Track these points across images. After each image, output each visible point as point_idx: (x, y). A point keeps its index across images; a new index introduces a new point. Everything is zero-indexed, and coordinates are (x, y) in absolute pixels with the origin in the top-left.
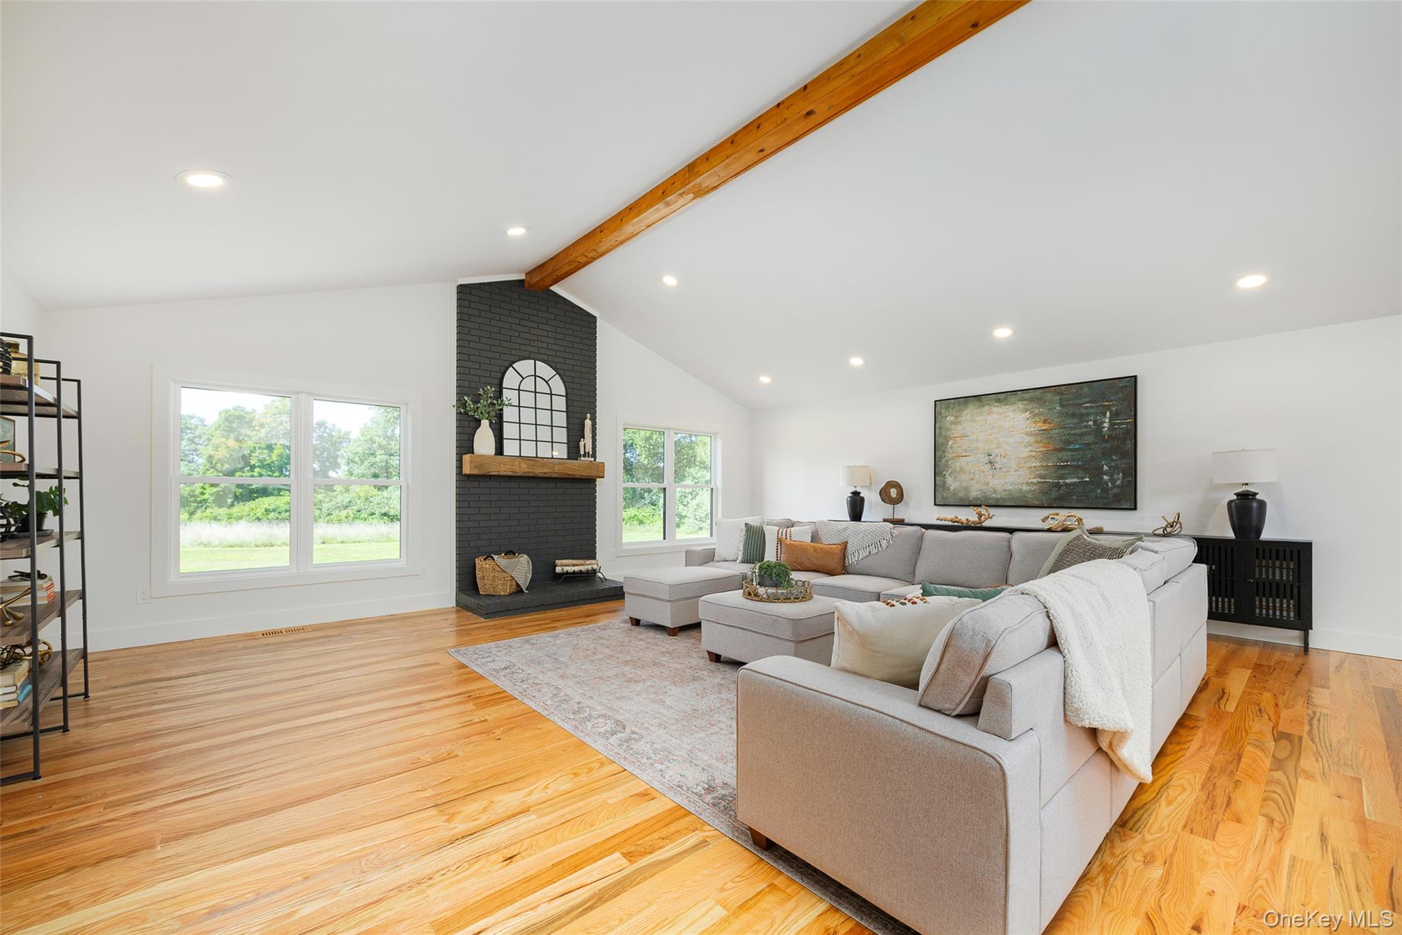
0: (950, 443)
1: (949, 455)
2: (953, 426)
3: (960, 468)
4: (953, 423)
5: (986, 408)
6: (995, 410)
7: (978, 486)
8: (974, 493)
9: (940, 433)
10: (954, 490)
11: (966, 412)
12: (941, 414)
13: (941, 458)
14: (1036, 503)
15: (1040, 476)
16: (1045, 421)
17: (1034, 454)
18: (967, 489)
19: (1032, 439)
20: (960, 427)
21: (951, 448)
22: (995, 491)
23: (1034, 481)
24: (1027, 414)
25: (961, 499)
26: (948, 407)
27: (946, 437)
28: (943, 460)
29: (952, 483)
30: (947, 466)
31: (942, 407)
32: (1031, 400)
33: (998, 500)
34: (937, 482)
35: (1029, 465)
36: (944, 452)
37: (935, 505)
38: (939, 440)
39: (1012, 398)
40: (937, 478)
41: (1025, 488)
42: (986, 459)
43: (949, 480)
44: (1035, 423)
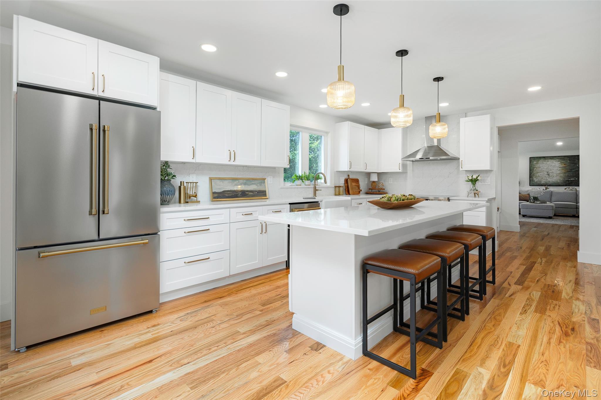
0: (535, 169)
1: (535, 172)
2: (536, 165)
3: (538, 176)
4: (536, 164)
5: (547, 160)
6: (550, 161)
7: (544, 181)
8: (543, 182)
9: (532, 166)
10: (536, 182)
11: (540, 161)
12: (532, 161)
13: (532, 173)
14: (562, 185)
15: (563, 178)
16: (565, 164)
17: (561, 172)
18: (540, 181)
19: (561, 169)
20: (538, 165)
21: (535, 170)
22: (549, 182)
23: (561, 179)
24: (559, 162)
25: (539, 184)
26: (534, 159)
27: (533, 167)
28: (533, 173)
29: (536, 180)
30: (534, 175)
31: (532, 159)
32: (561, 159)
33: (550, 184)
34: (531, 179)
35: (560, 175)
36: (533, 171)
37: (530, 185)
38: (531, 168)
39: (555, 158)
40: (530, 178)
41: (558, 181)
42: (547, 173)
43: (535, 179)
44: (562, 165)
